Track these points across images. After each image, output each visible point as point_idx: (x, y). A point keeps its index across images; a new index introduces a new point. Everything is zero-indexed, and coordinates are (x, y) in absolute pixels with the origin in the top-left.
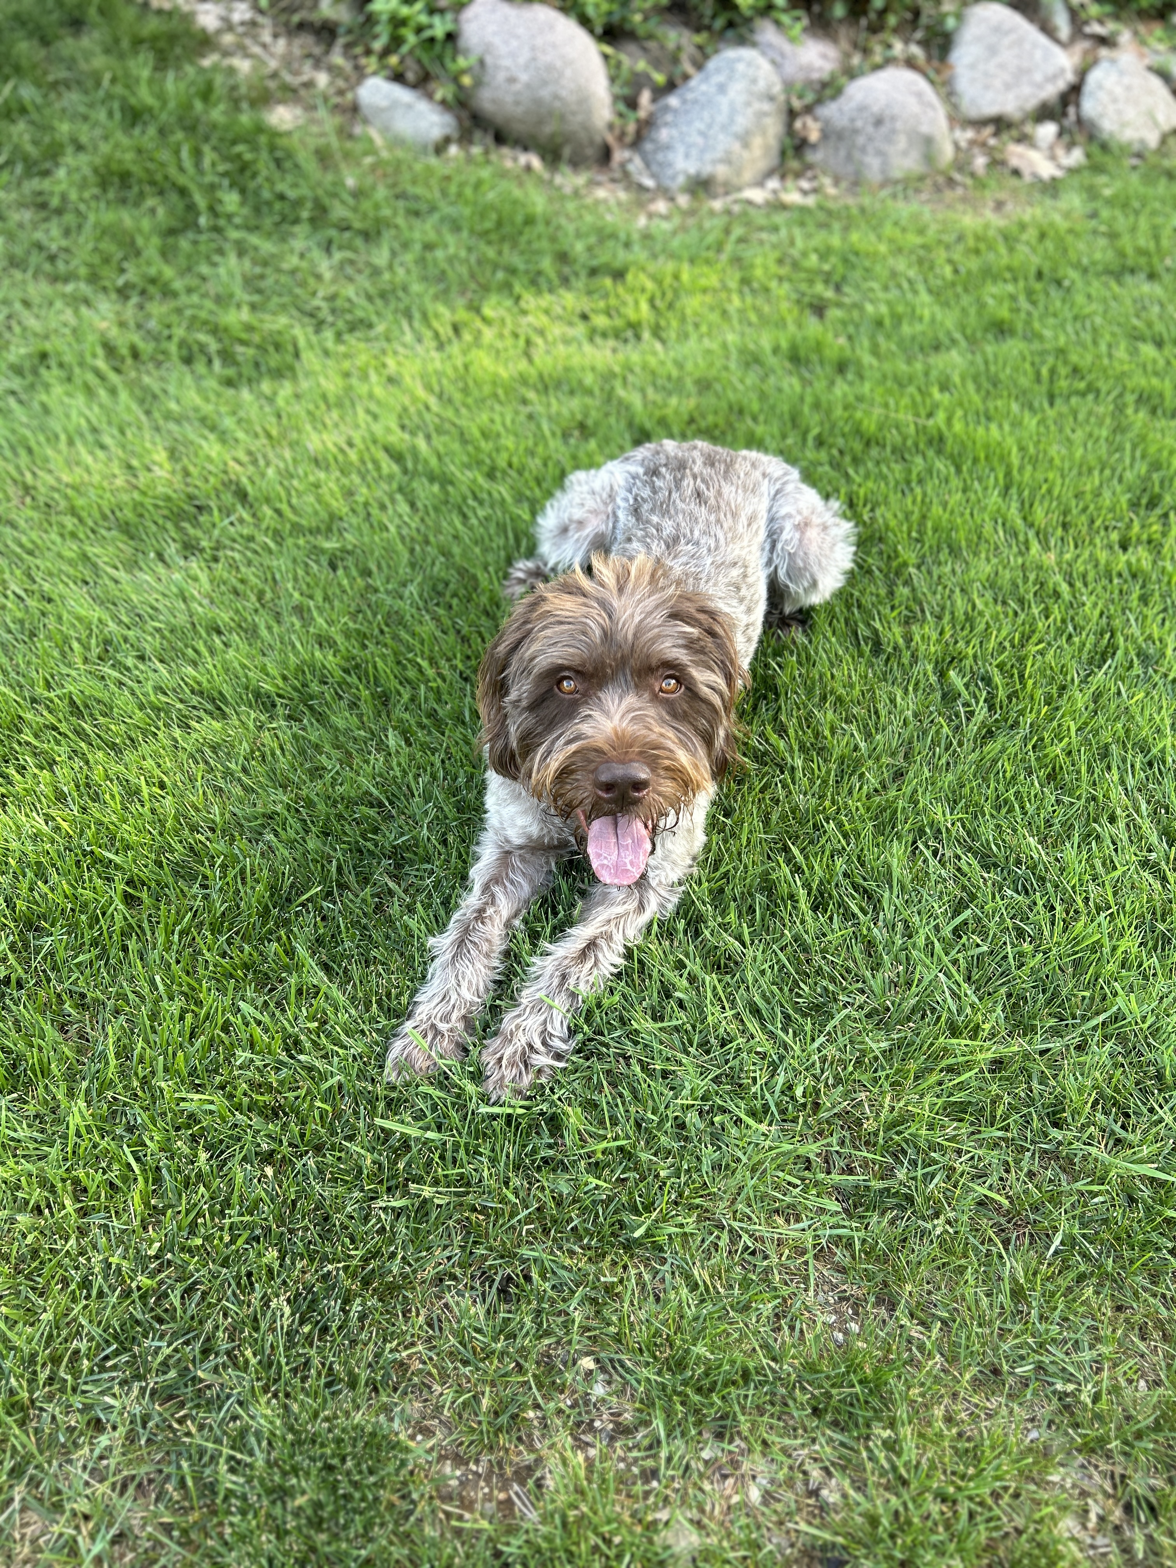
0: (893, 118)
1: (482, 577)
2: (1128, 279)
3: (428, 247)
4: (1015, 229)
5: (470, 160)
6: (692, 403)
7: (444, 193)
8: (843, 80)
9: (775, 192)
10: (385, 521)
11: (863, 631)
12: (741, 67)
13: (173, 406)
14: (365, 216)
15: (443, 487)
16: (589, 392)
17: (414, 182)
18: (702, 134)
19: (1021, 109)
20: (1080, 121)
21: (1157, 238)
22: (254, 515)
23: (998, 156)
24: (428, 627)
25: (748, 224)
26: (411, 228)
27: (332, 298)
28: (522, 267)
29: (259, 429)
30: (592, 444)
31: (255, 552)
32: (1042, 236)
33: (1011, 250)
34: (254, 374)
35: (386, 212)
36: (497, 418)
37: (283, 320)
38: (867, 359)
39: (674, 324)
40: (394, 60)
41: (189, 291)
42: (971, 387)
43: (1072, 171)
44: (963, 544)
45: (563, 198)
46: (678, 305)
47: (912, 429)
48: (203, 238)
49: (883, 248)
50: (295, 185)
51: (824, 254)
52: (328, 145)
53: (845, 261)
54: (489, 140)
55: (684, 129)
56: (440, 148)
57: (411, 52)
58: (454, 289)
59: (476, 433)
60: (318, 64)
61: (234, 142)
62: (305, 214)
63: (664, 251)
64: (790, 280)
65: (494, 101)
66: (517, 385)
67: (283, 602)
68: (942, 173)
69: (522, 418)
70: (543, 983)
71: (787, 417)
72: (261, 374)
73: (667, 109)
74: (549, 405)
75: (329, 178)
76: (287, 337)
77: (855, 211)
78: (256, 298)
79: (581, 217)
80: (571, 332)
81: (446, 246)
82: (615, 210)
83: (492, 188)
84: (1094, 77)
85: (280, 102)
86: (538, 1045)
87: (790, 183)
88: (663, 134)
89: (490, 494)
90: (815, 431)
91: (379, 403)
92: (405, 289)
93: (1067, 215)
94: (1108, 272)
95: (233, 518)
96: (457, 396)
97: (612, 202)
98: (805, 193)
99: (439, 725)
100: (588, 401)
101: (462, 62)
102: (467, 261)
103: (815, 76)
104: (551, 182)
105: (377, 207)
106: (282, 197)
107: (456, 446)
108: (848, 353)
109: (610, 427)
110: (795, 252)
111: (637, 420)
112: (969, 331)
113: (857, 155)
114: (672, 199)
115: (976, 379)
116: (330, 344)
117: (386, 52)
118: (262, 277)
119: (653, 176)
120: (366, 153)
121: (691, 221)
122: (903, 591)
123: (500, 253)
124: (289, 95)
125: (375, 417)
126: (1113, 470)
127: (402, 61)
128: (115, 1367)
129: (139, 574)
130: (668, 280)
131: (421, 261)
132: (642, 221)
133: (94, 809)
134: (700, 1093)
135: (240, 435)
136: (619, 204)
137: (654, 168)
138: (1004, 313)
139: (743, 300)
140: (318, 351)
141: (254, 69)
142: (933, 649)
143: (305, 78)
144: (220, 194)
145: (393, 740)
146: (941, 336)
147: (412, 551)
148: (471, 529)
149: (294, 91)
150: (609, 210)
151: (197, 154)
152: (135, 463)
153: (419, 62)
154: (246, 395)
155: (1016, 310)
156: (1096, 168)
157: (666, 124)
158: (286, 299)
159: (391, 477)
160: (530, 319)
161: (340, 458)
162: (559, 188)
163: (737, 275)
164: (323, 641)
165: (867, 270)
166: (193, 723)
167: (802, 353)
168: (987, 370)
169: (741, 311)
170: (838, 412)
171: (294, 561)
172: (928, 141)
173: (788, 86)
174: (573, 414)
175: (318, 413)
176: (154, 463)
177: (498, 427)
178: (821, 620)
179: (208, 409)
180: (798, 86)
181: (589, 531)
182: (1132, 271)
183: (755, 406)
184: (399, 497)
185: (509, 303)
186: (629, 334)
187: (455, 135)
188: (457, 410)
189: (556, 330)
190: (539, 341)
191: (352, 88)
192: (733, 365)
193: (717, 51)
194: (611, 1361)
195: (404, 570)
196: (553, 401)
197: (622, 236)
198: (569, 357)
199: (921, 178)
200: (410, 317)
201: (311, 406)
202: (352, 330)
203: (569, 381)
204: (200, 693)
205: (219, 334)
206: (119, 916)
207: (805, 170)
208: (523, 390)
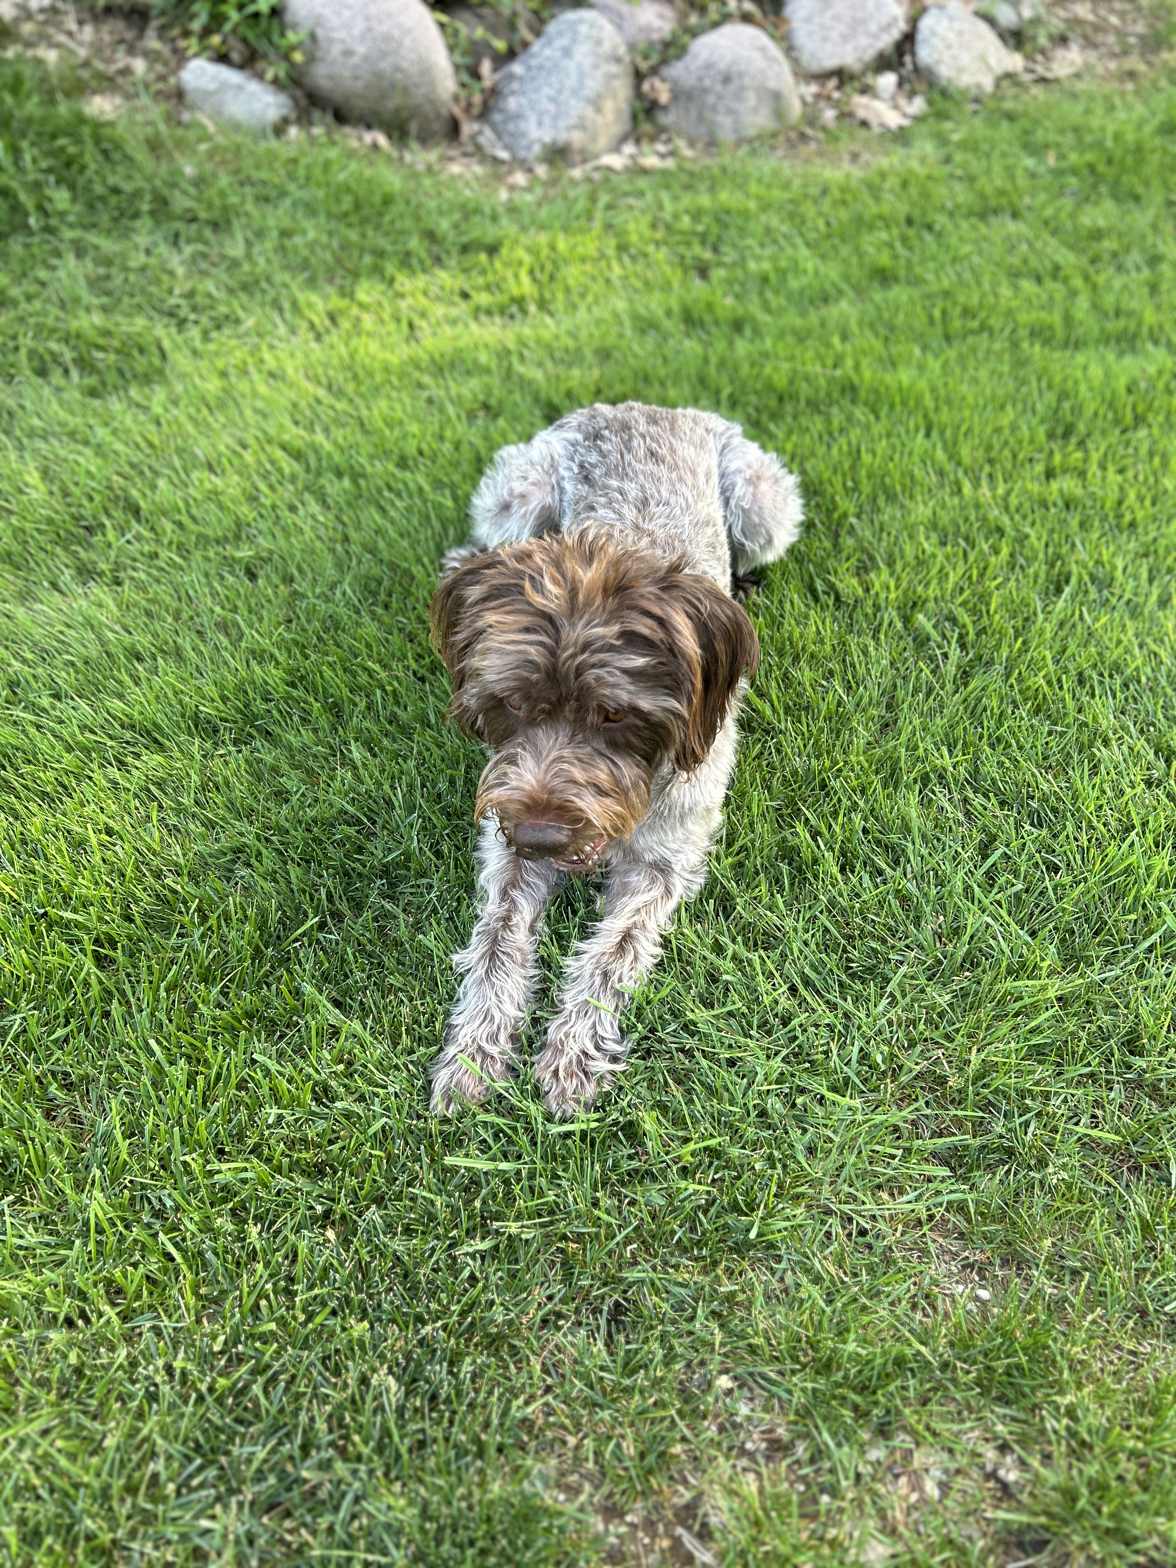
0: (741, 75)
1: (417, 570)
2: (993, 220)
3: (285, 234)
4: (877, 180)
5: (312, 140)
6: (596, 373)
7: (292, 177)
8: (686, 39)
9: (632, 157)
10: (300, 523)
11: (819, 586)
12: (583, 29)
13: (36, 422)
14: (210, 206)
15: (355, 482)
16: (487, 371)
17: (258, 167)
18: (553, 100)
19: (860, 60)
20: (916, 69)
21: (1012, 177)
22: (152, 529)
23: (846, 109)
24: (370, 629)
25: (612, 190)
26: (264, 217)
27: (190, 295)
28: (389, 248)
29: (139, 440)
30: (501, 422)
31: (161, 569)
32: (905, 184)
33: (877, 199)
34: (120, 382)
35: (234, 199)
36: (398, 406)
37: (140, 322)
38: (762, 317)
39: (560, 296)
40: (216, 40)
41: (29, 298)
42: (868, 333)
43: (919, 119)
44: (898, 488)
45: (416, 176)
46: (558, 276)
47: (822, 382)
48: (36, 240)
49: (752, 205)
50: (129, 177)
51: (697, 215)
52: (157, 133)
53: (718, 220)
54: (329, 118)
55: (533, 96)
56: (279, 130)
57: (234, 31)
58: (321, 276)
59: (381, 424)
60: (132, 51)
61: (54, 136)
62: (145, 207)
63: (533, 222)
64: (666, 243)
65: (330, 77)
66: (410, 369)
67: (205, 620)
68: (793, 128)
69: (423, 404)
70: (584, 984)
71: (694, 379)
72: (127, 381)
73: (511, 77)
74: (447, 389)
75: (164, 168)
76: (149, 339)
77: (716, 171)
78: (105, 300)
79: (440, 194)
80: (454, 312)
81: (304, 233)
82: (475, 185)
83: (343, 169)
84: (926, 24)
85: (94, 92)
86: (592, 1051)
87: (646, 147)
88: (512, 103)
89: (406, 484)
90: (726, 391)
91: (264, 399)
92: (268, 280)
93: (923, 160)
94: (970, 214)
95: (129, 536)
96: (350, 388)
97: (469, 176)
98: (663, 156)
99: (406, 732)
100: (486, 379)
101: (292, 37)
102: (328, 246)
103: (656, 36)
104: (401, 159)
105: (222, 194)
106: (116, 191)
107: (360, 437)
108: (741, 311)
109: (516, 404)
110: (667, 215)
111: (543, 396)
112: (854, 280)
113: (708, 114)
114: (530, 170)
115: (872, 326)
116: (198, 344)
117: (206, 32)
118: (108, 277)
119: (507, 147)
120: (200, 140)
121: (552, 192)
122: (849, 542)
123: (364, 236)
124: (105, 84)
125: (265, 416)
126: (1025, 403)
127: (224, 42)
128: (202, 1486)
129: (37, 606)
130: (545, 252)
131: (281, 249)
132: (503, 195)
133: (38, 865)
134: (775, 1076)
135: (119, 447)
136: (477, 179)
137: (507, 139)
138: (884, 259)
139: (623, 267)
140: (187, 352)
141: (61, 58)
142: (892, 596)
143: (119, 65)
144: (48, 192)
145: (357, 753)
146: (828, 287)
147: (332, 550)
148: (393, 522)
149: (111, 80)
150: (467, 184)
151: (15, 152)
153: (244, 41)
154: (116, 405)
155: (895, 257)
156: (941, 115)
157: (513, 93)
158: (138, 299)
159: (293, 479)
160: (409, 300)
161: (235, 462)
162: (411, 166)
163: (613, 242)
164: (259, 656)
165: (741, 229)
166: (129, 759)
167: (695, 315)
168: (881, 317)
169: (625, 278)
170: (745, 370)
171: (207, 575)
172: (777, 97)
173: (632, 47)
174: (475, 396)
175: (200, 418)
176: (27, 485)
177: (399, 414)
178: (776, 577)
179: (75, 422)
180: (642, 46)
181: (535, 504)
182: (995, 212)
183: (662, 372)
184: (307, 496)
185: (382, 287)
186: (514, 309)
187: (293, 116)
188: (351, 401)
189: (439, 311)
190: (423, 324)
191: (175, 71)
192: (628, 332)
193: (553, 17)
194: (751, 1374)
195: (331, 573)
196: (451, 384)
197: (487, 210)
198: (457, 338)
199: (774, 135)
200: (280, 310)
201: (192, 410)
202: (218, 327)
203: (463, 361)
204: (132, 727)
205: (72, 342)
206: (93, 980)
207: (658, 133)
208: (416, 374)
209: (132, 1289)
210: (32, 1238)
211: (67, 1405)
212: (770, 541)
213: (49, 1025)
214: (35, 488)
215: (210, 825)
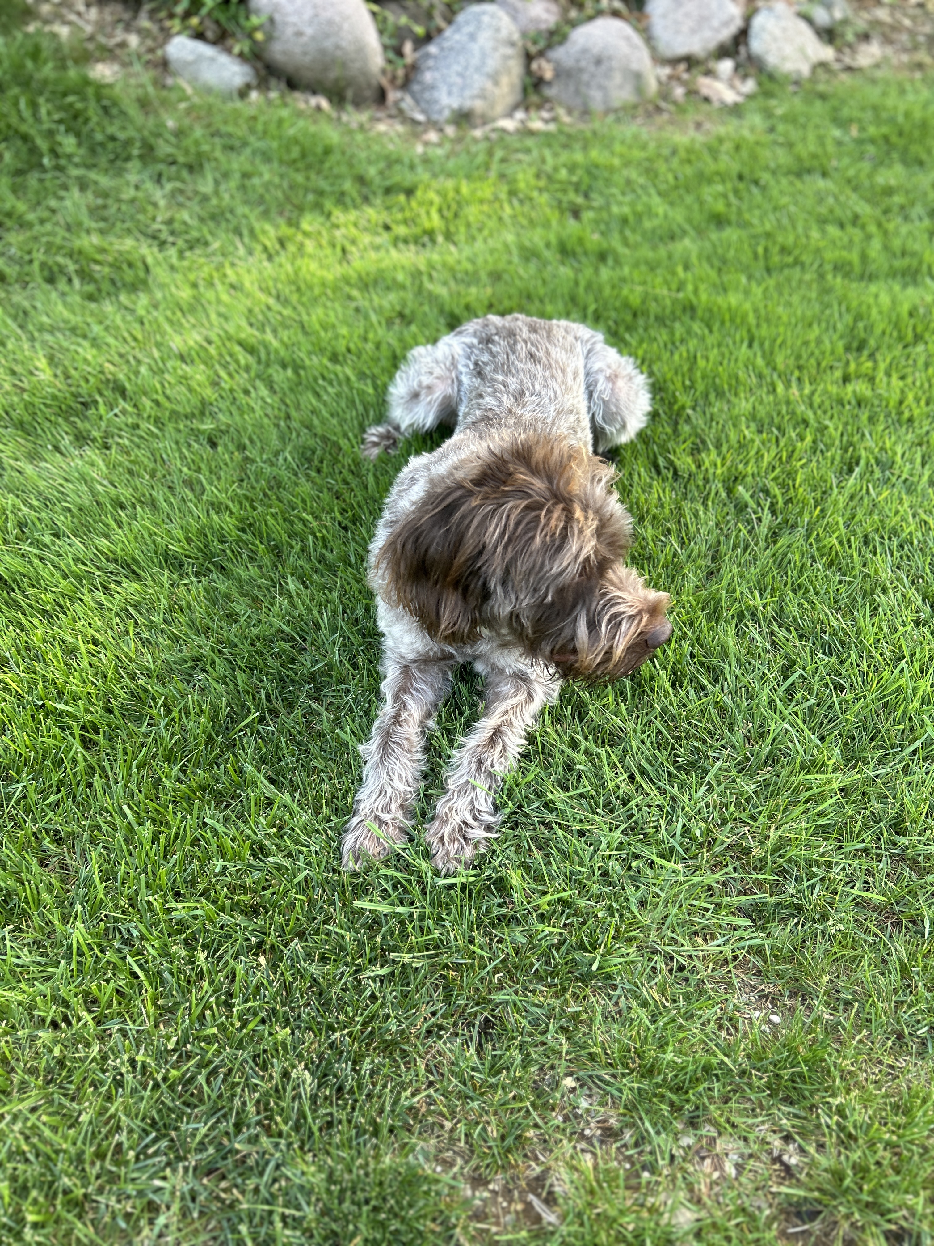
0: (610, 58)
1: (343, 443)
2: (807, 178)
3: (246, 175)
4: (716, 144)
5: (269, 102)
6: (489, 291)
7: (252, 130)
8: (566, 29)
9: (522, 122)
10: (252, 404)
11: (661, 462)
12: (486, 19)
13: (45, 319)
14: (187, 152)
15: (296, 372)
16: (403, 287)
17: (226, 122)
18: (461, 75)
19: (705, 49)
20: (749, 57)
21: (823, 144)
22: (135, 406)
23: (693, 87)
24: (305, 488)
25: (506, 147)
26: (229, 162)
27: (170, 222)
28: (328, 188)
29: (126, 335)
30: (413, 328)
31: (141, 437)
32: (738, 148)
33: (715, 159)
34: (112, 290)
35: (205, 148)
36: (332, 314)
37: (129, 243)
38: (622, 250)
39: (462, 229)
40: (194, 21)
41: (42, 222)
42: (705, 265)
43: (750, 97)
44: (726, 387)
45: (350, 132)
46: (462, 214)
47: (668, 302)
48: (48, 176)
49: (616, 162)
50: (123, 128)
51: (572, 168)
52: (147, 94)
53: (589, 172)
54: (283, 85)
55: (445, 71)
56: (243, 93)
57: (209, 14)
58: (274, 210)
59: (317, 327)
60: (128, 28)
61: (65, 95)
62: (136, 152)
63: (442, 171)
64: (547, 190)
65: (284, 53)
66: (342, 284)
67: (175, 478)
68: (650, 102)
69: (351, 312)
71: (567, 298)
72: (118, 289)
73: (428, 56)
74: (371, 300)
75: (151, 122)
76: (136, 256)
77: (589, 134)
78: (102, 225)
79: (369, 147)
80: (378, 240)
81: (261, 175)
82: (397, 140)
83: (293, 125)
84: (758, 21)
85: (98, 60)
86: (471, 821)
87: (533, 114)
88: (428, 77)
89: (336, 375)
90: (592, 308)
91: (226, 305)
92: (232, 211)
93: (752, 129)
94: (789, 172)
95: (116, 411)
96: (294, 298)
97: (393, 134)
98: (546, 121)
99: (332, 569)
100: (402, 294)
101: (255, 20)
102: (280, 186)
103: (543, 26)
104: (339, 119)
105: (197, 143)
106: (113, 138)
107: (301, 337)
108: (605, 245)
109: (425, 314)
110: (548, 167)
111: (447, 308)
112: (695, 223)
113: (583, 89)
114: (441, 130)
115: (709, 259)
116: (174, 261)
117: (187, 15)
118: (105, 207)
119: (423, 111)
120: (181, 100)
121: (458, 148)
122: (686, 429)
123: (308, 178)
124: (107, 54)
125: (226, 319)
126: (828, 322)
127: (201, 23)
128: (156, 1153)
129: (43, 464)
130: (451, 195)
131: (243, 188)
132: (419, 149)
133: (39, 667)
134: (615, 844)
135: (111, 340)
136: (399, 136)
137: (423, 105)
138: (720, 207)
139: (513, 208)
140: (165, 267)
141: (72, 33)
142: (719, 471)
143: (118, 40)
144: (59, 138)
145: (292, 585)
146: (675, 228)
147: (277, 426)
148: (325, 404)
149: (111, 51)
150: (391, 140)
151: (34, 106)
152: (18, 369)
153: (217, 22)
154: (108, 307)
155: (729, 205)
156: (768, 94)
157: (429, 68)
158: (128, 225)
159: (247, 369)
160: (343, 230)
161: (202, 354)
162: (347, 124)
163: (505, 188)
164: (217, 507)
165: (607, 180)
166: (113, 586)
167: (569, 247)
168: (716, 253)
169: (514, 217)
170: (607, 291)
171: (177, 443)
172: (638, 77)
173: (524, 34)
174: (392, 306)
175: (175, 319)
176: (37, 369)
177: (333, 319)
178: (627, 454)
179: (76, 320)
180: (532, 33)
181: (438, 394)
182: (809, 171)
183: (542, 291)
184: (258, 383)
185: (321, 219)
186: (426, 239)
187: (254, 82)
188: (295, 308)
189: (366, 239)
190: (353, 249)
191: (162, 45)
192: (516, 259)
193: (462, 9)
195: (275, 443)
196: (375, 297)
197: (406, 161)
198: (380, 261)
199: (635, 107)
200: (241, 235)
201: (169, 313)
202: (191, 248)
203: (384, 279)
204: (116, 561)
205: (75, 257)
206: (80, 758)
207: (544, 103)
208: (347, 289)
209: (104, 1000)
210: (27, 958)
211: (51, 1088)
212: (624, 426)
213: (44, 792)
214: (43, 371)
215: (175, 639)
